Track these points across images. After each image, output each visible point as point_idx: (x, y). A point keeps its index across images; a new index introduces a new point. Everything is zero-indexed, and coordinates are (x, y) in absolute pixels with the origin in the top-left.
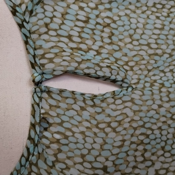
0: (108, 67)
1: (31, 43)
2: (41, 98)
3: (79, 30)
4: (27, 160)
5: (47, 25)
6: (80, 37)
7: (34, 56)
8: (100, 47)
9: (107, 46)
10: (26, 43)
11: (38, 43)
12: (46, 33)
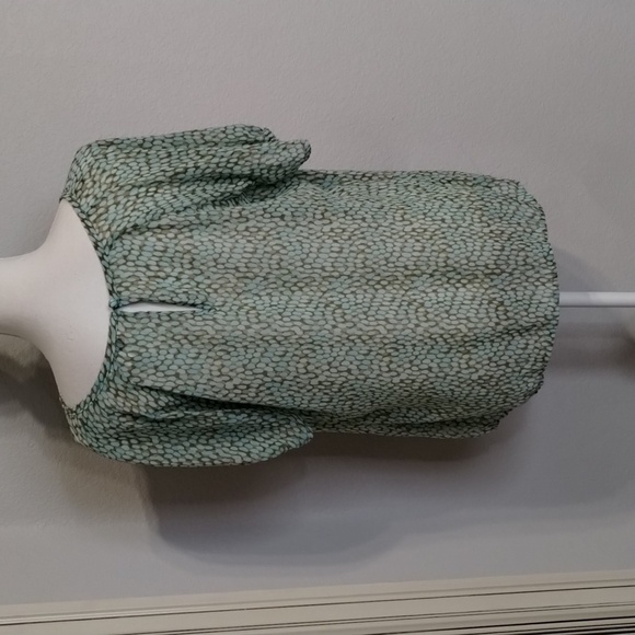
0: (184, 292)
1: (110, 273)
2: (117, 322)
3: (157, 259)
4: (105, 376)
5: (125, 257)
6: (158, 265)
7: (112, 285)
8: (180, 273)
9: (187, 272)
10: (106, 273)
11: (116, 273)
12: (125, 264)
